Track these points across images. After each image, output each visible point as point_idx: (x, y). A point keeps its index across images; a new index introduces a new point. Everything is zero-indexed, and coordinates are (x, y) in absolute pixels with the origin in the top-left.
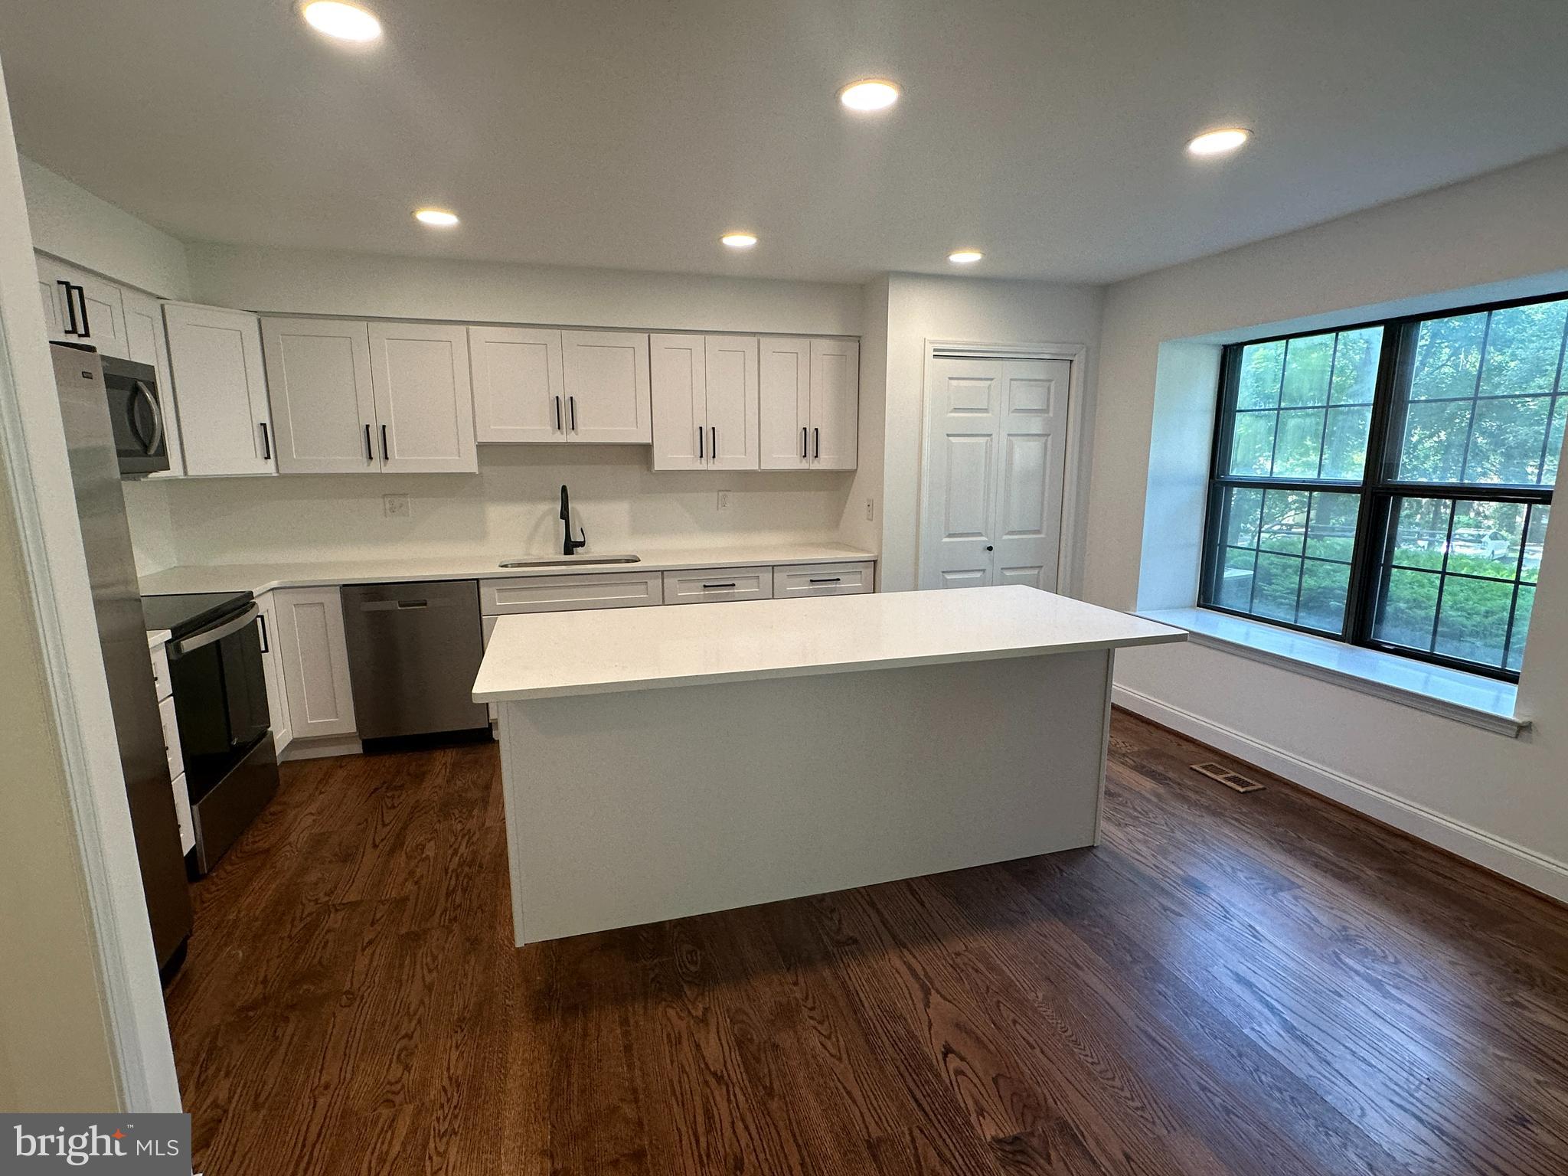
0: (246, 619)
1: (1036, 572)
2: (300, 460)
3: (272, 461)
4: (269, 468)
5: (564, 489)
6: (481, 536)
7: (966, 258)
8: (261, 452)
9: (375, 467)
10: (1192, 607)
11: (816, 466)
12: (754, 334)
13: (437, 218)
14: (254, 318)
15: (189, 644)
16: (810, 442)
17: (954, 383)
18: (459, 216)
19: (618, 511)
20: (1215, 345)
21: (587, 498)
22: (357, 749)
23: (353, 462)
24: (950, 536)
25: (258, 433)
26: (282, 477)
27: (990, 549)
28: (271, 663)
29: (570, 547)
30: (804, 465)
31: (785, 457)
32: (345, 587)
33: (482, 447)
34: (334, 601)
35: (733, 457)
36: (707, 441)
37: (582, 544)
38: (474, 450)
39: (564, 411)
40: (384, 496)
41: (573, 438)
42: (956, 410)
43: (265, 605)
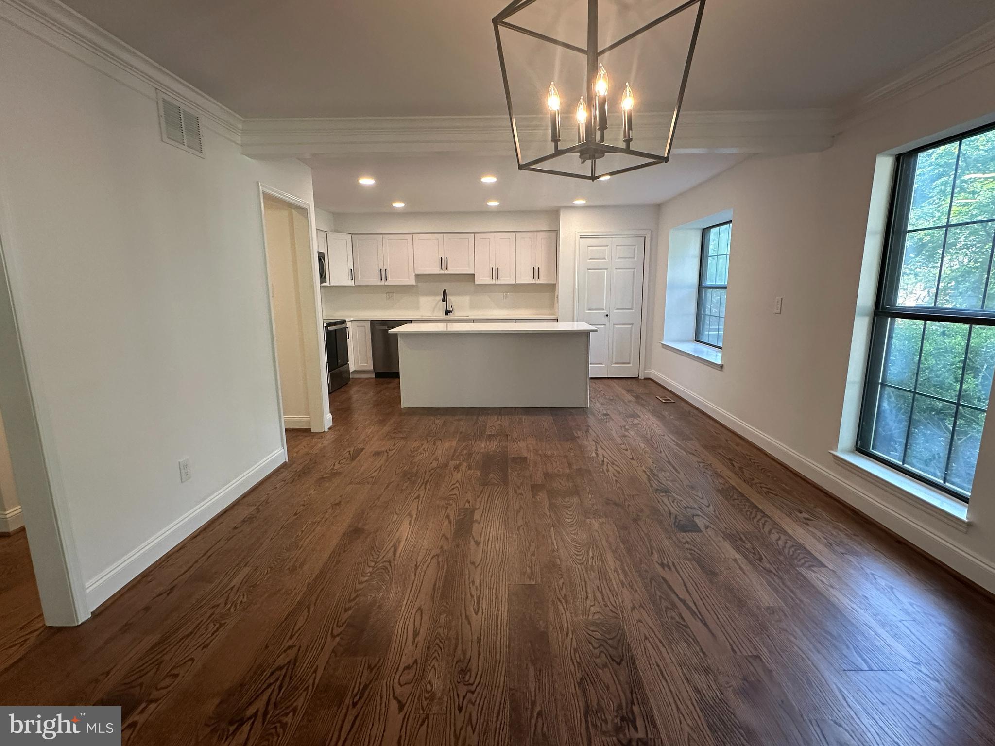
0: (343, 326)
1: (630, 326)
2: (361, 281)
3: (353, 281)
4: (352, 283)
5: (445, 291)
6: (417, 308)
7: (580, 202)
8: (350, 278)
9: (383, 283)
10: (692, 341)
11: (538, 282)
12: (514, 232)
13: (399, 205)
14: (350, 235)
15: (330, 328)
16: (536, 273)
17: (590, 248)
18: (405, 203)
19: (466, 300)
20: (699, 229)
21: (453, 295)
22: (373, 376)
23: (375, 281)
24: (589, 310)
25: (350, 271)
26: (356, 286)
27: (607, 315)
28: (350, 342)
29: (447, 312)
30: (534, 282)
31: (526, 278)
32: (373, 322)
33: (417, 276)
34: (368, 325)
35: (506, 279)
36: (495, 273)
37: (451, 312)
38: (414, 277)
39: (444, 263)
40: (387, 293)
41: (447, 272)
42: (591, 259)
43: (349, 325)
